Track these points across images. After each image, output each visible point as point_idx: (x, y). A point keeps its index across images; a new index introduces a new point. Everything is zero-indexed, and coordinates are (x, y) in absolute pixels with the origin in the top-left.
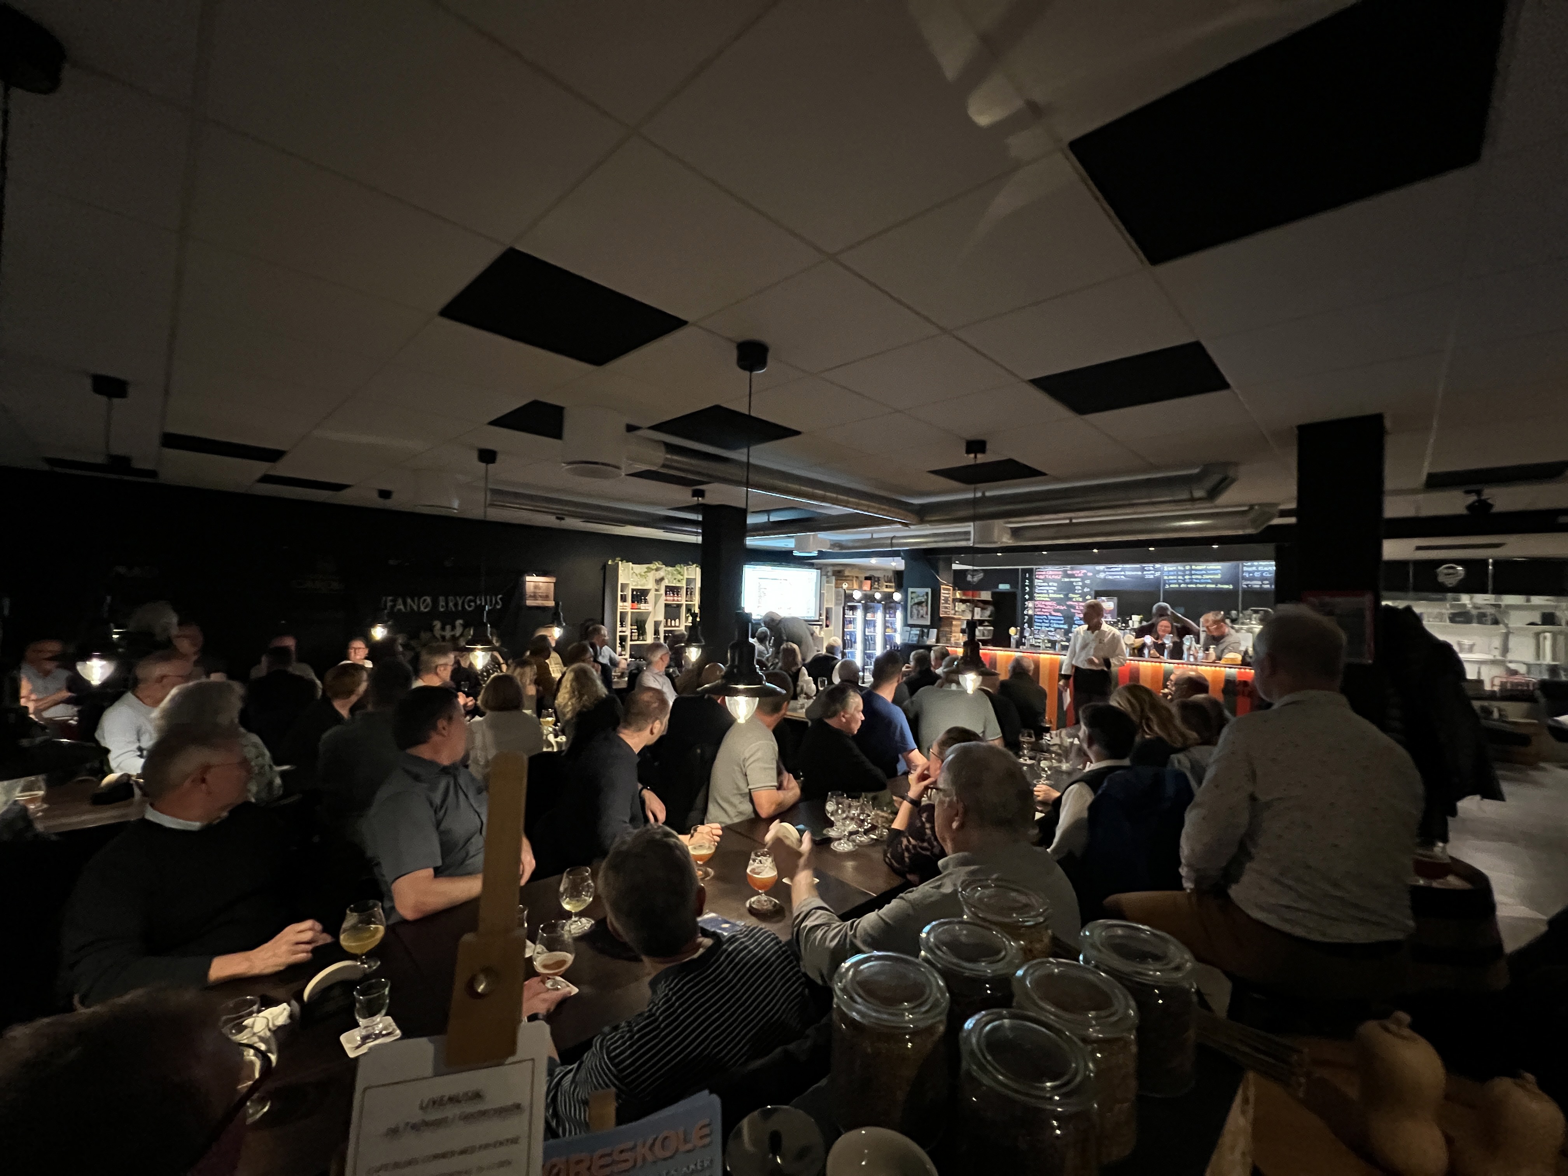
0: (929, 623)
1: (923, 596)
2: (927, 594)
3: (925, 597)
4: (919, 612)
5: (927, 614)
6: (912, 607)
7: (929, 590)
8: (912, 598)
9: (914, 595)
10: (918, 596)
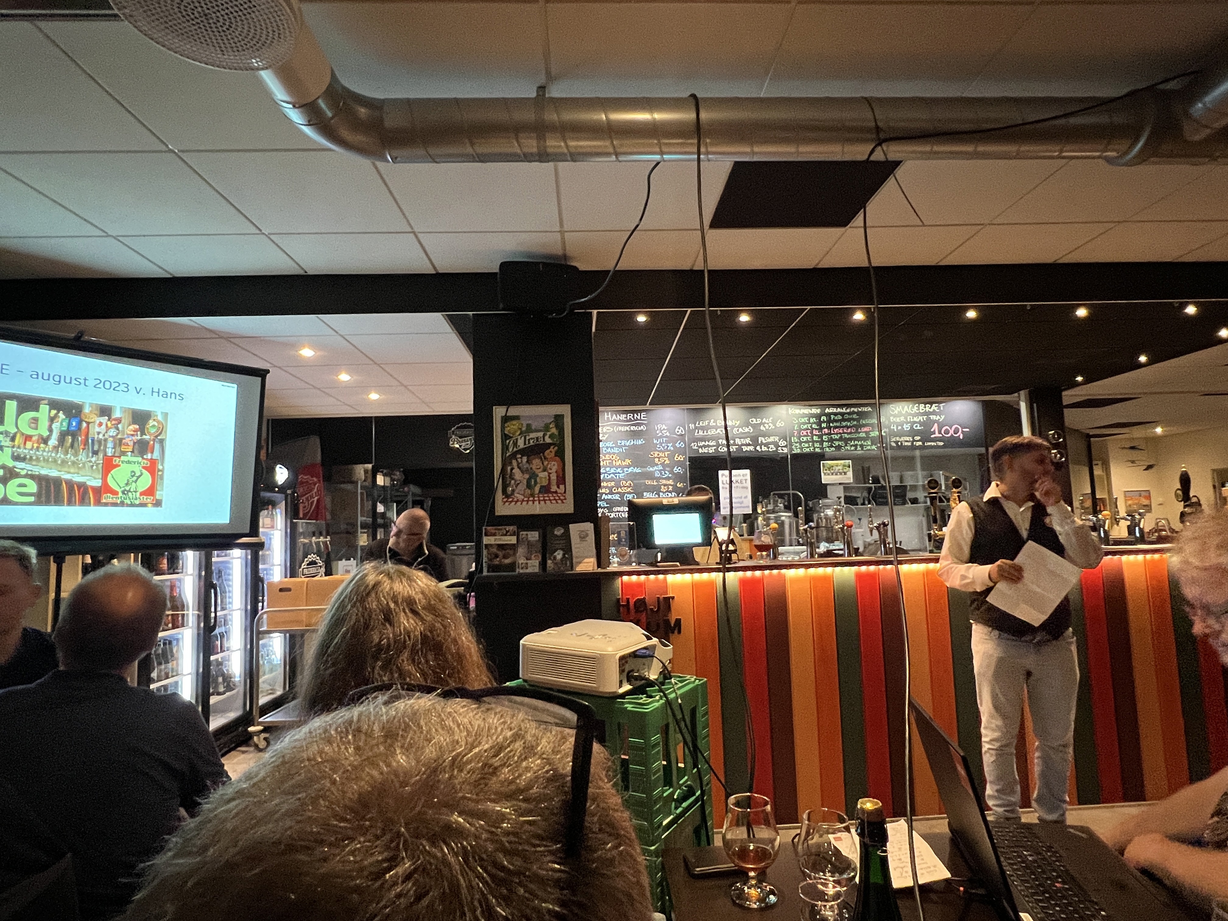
0: (568, 507)
1: (547, 428)
2: (558, 418)
3: (554, 430)
4: (534, 476)
5: (561, 480)
6: (506, 462)
7: (565, 410)
8: (505, 437)
9: (512, 427)
10: (529, 429)
